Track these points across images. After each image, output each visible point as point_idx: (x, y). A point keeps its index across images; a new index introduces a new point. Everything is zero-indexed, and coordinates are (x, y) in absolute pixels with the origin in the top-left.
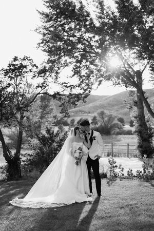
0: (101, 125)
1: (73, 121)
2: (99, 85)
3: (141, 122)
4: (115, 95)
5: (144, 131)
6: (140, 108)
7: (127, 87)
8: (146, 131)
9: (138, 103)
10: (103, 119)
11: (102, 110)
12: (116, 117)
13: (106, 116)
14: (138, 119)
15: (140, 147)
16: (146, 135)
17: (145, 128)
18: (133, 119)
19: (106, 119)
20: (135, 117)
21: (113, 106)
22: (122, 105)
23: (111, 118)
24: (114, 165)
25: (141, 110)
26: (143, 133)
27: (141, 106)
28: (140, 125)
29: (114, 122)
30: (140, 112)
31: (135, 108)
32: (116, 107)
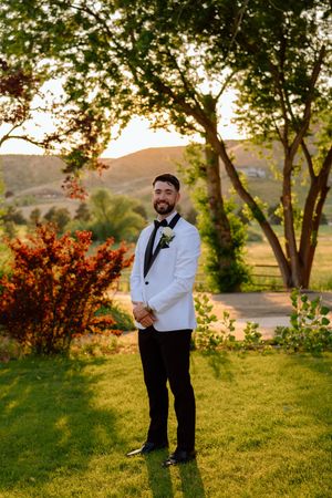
0: (99, 223)
1: (35, 214)
2: (123, 126)
3: (216, 213)
4: (124, 157)
5: (223, 233)
6: (213, 182)
7: (183, 132)
8: (227, 233)
9: (209, 171)
10: (103, 208)
11: (100, 189)
12: (131, 203)
13: (111, 201)
14: (208, 205)
15: (214, 268)
16: (228, 241)
17: (224, 226)
18: (196, 205)
19: (110, 208)
20: (203, 202)
21: (121, 180)
22: (141, 179)
23: (120, 207)
24: (209, 315)
25: (215, 185)
26: (220, 236)
27: (213, 177)
28: (215, 221)
29: (127, 215)
30: (214, 190)
31: (201, 182)
32: (126, 184)
